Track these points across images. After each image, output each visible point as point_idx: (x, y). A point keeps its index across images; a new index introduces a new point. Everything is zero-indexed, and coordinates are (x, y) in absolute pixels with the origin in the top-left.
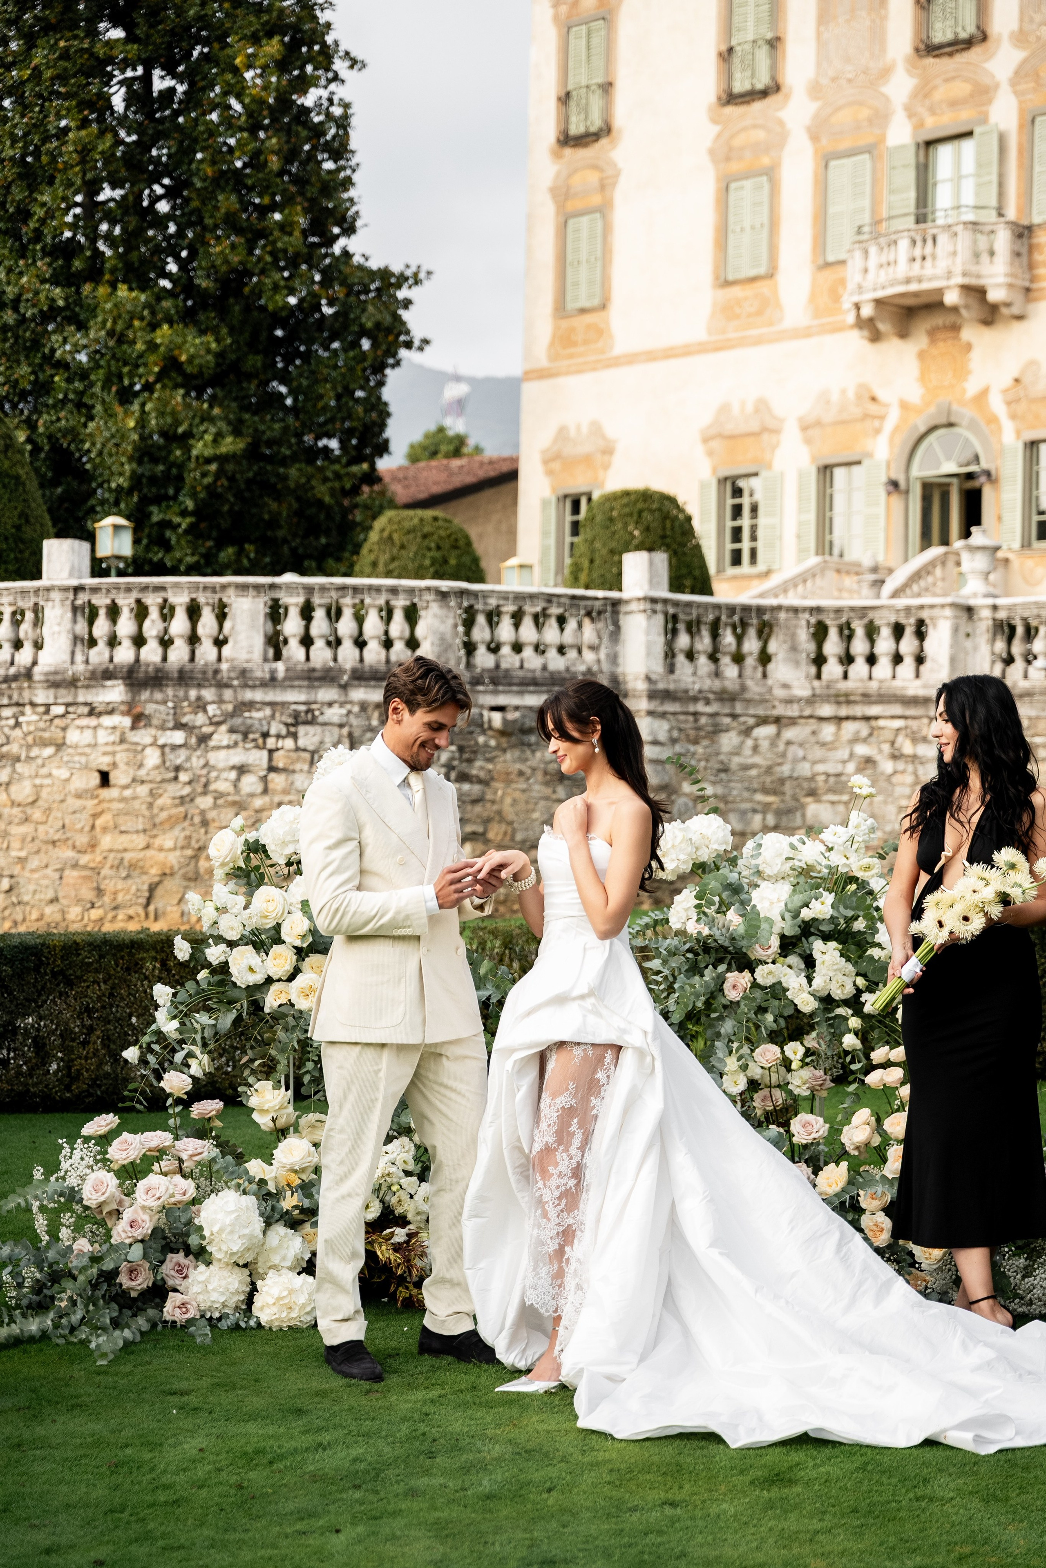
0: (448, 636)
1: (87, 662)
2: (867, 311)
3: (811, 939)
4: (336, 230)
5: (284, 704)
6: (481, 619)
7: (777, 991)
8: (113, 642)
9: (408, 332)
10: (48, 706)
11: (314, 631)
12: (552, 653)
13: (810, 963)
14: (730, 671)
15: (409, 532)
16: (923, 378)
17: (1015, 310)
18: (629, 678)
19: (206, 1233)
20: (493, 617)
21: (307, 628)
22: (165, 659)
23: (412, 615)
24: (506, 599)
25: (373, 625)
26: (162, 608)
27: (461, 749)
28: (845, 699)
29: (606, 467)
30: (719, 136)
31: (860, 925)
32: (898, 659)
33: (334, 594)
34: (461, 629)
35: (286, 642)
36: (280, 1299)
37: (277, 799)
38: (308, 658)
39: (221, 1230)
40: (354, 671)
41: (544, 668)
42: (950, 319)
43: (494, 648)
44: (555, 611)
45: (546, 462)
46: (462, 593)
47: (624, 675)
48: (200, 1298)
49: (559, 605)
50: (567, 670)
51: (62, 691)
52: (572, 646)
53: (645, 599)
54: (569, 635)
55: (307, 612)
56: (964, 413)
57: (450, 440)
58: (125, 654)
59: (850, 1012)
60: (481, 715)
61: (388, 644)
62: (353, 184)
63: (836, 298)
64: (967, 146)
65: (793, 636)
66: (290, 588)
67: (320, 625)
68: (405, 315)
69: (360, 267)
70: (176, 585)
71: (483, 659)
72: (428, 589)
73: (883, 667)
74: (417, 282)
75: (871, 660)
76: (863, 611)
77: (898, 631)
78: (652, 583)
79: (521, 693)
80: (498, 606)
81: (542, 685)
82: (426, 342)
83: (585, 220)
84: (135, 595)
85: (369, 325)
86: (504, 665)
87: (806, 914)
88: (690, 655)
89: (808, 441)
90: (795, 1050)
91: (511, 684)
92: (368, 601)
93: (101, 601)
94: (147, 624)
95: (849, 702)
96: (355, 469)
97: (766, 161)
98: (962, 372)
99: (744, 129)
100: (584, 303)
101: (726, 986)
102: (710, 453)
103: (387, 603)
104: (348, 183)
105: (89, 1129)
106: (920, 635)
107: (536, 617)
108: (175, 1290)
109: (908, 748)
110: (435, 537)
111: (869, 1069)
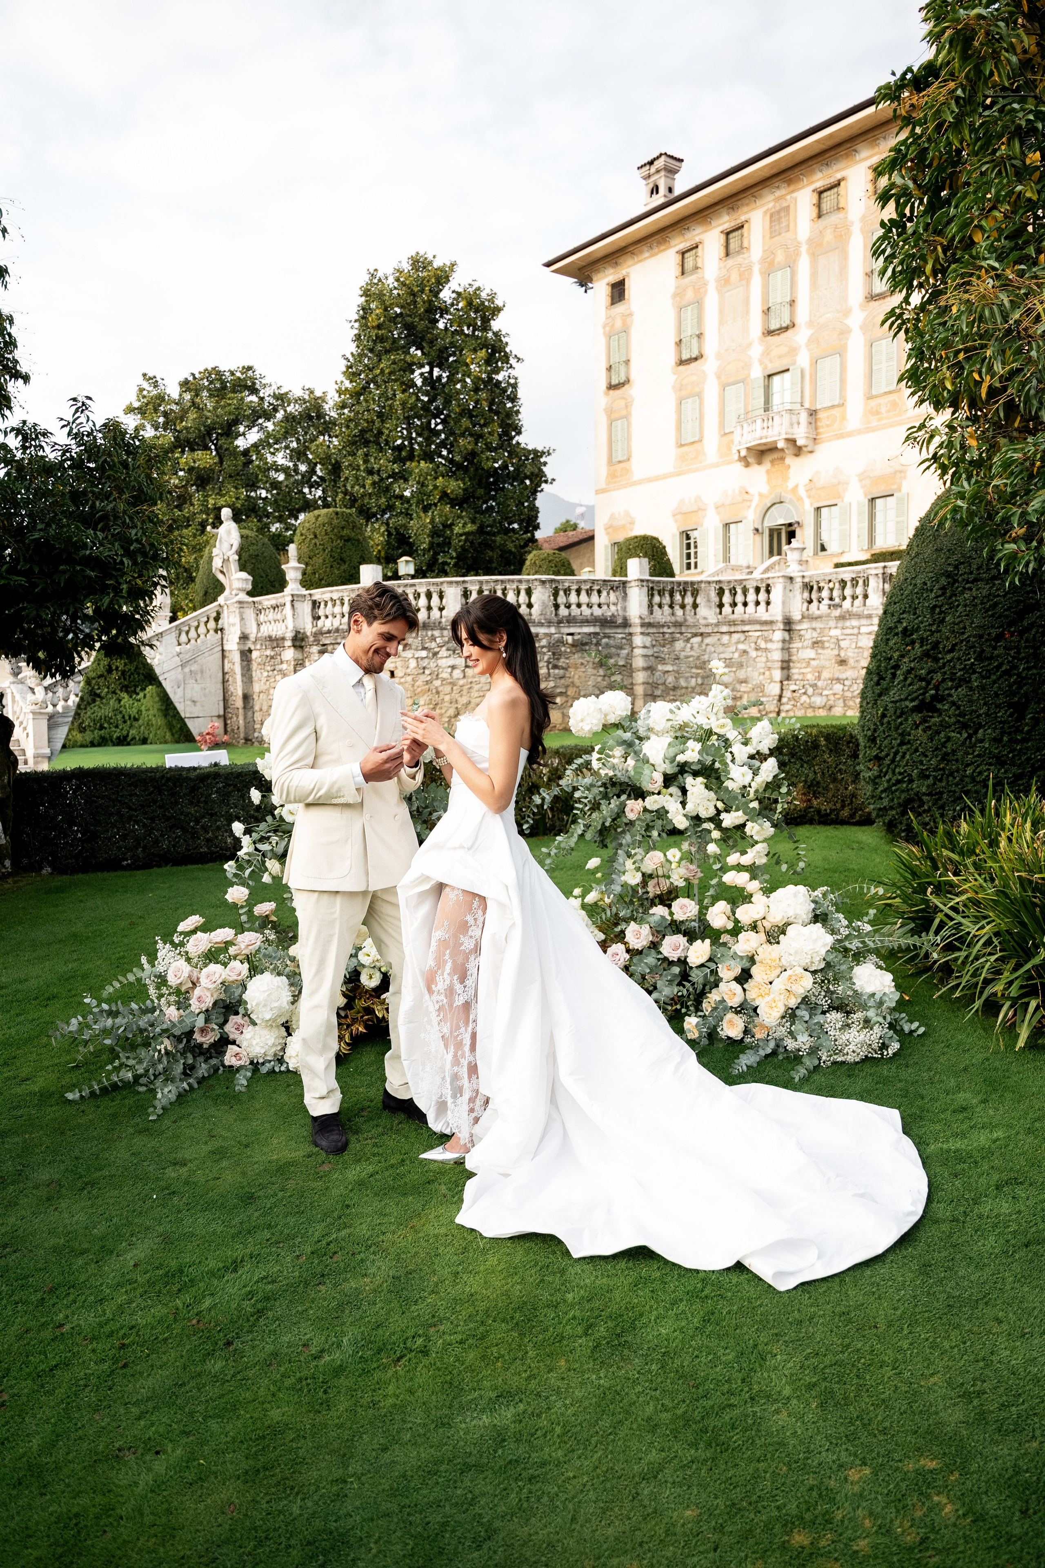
0: (546, 601)
2: (744, 453)
3: (685, 775)
4: (514, 433)
6: (561, 593)
7: (661, 813)
9: (545, 476)
12: (595, 607)
13: (684, 791)
14: (679, 612)
16: (769, 482)
17: (809, 449)
19: (249, 1006)
20: (567, 592)
22: (429, 617)
23: (529, 593)
24: (573, 583)
26: (426, 594)
28: (733, 623)
29: (632, 530)
30: (676, 380)
31: (717, 765)
32: (758, 603)
34: (552, 598)
39: (257, 1005)
41: (592, 614)
42: (780, 455)
43: (568, 606)
44: (596, 587)
45: (607, 529)
46: (552, 581)
47: (630, 616)
48: (248, 1050)
49: (598, 585)
50: (603, 615)
52: (605, 604)
53: (638, 580)
54: (603, 599)
56: (787, 497)
59: (713, 826)
60: (563, 638)
62: (520, 413)
63: (730, 449)
64: (786, 375)
65: (709, 595)
66: (472, 582)
68: (545, 469)
70: (421, 583)
71: (563, 611)
72: (536, 580)
73: (751, 608)
74: (549, 454)
75: (745, 604)
76: (741, 581)
77: (758, 590)
78: (641, 573)
80: (569, 586)
81: (591, 622)
82: (553, 480)
83: (619, 422)
86: (573, 614)
87: (681, 758)
88: (660, 606)
89: (719, 513)
90: (674, 854)
91: (576, 623)
95: (735, 625)
96: (526, 536)
97: (698, 390)
98: (786, 478)
99: (688, 376)
100: (620, 458)
101: (627, 809)
102: (676, 520)
105: (183, 927)
106: (768, 591)
108: (234, 1043)
109: (763, 645)
111: (724, 869)
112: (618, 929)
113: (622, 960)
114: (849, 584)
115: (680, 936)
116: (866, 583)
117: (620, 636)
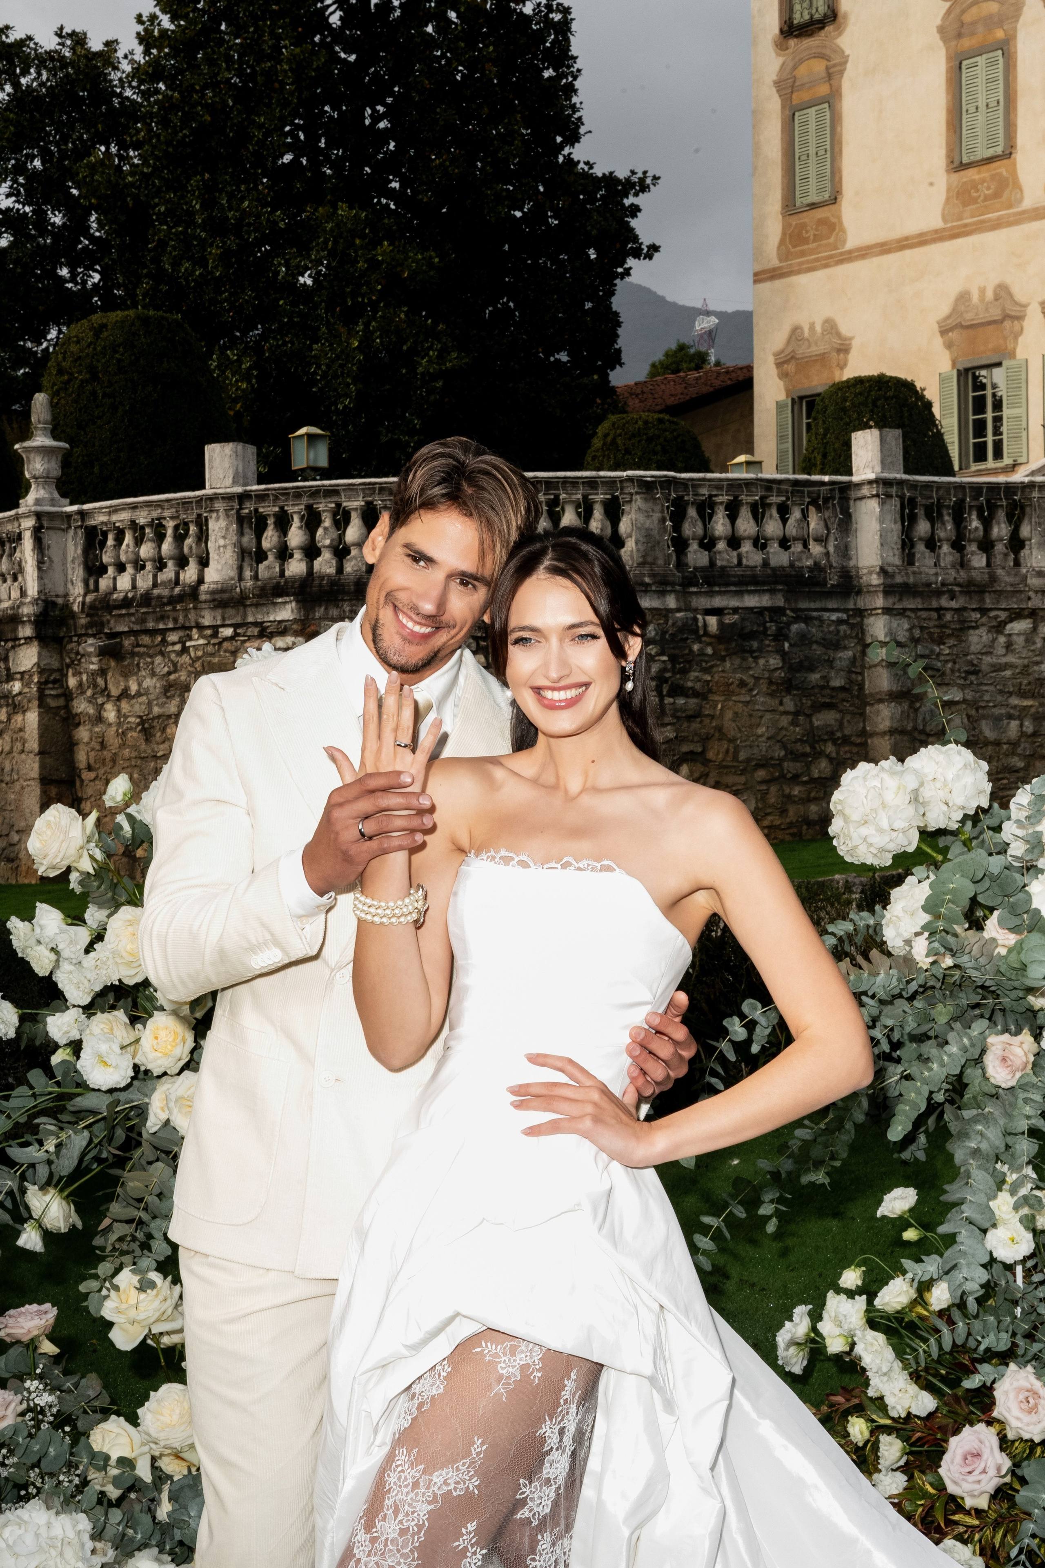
0: (655, 532)
1: (256, 577)
4: (560, 139)
6: (692, 512)
8: (284, 554)
9: (635, 238)
10: (215, 629)
12: (774, 547)
14: (979, 561)
15: (634, 436)
18: (863, 572)
20: (706, 510)
22: (340, 569)
23: (613, 512)
24: (720, 488)
26: (335, 515)
27: (673, 659)
30: (949, 12)
34: (669, 524)
41: (766, 563)
43: (708, 544)
44: (775, 499)
45: (779, 365)
46: (669, 483)
47: (857, 568)
49: (780, 492)
50: (792, 565)
51: (230, 611)
52: (795, 539)
53: (877, 481)
54: (793, 526)
57: (692, 358)
58: (296, 567)
60: (696, 620)
62: (575, 91)
68: (634, 223)
69: (585, 174)
70: (350, 487)
71: (696, 557)
72: (630, 479)
74: (643, 187)
78: (885, 463)
79: (739, 594)
80: (711, 496)
81: (764, 583)
82: (654, 248)
83: (812, 111)
84: (305, 501)
85: (596, 234)
86: (719, 563)
88: (932, 544)
91: (728, 584)
92: (563, 496)
93: (269, 509)
94: (320, 532)
97: (1000, 34)
99: (976, 3)
100: (813, 198)
101: (989, 1059)
102: (949, 346)
103: (585, 497)
104: (571, 90)
107: (754, 508)
110: (662, 440)
112: (972, 1383)
113: (992, 1472)
117: (834, 617)
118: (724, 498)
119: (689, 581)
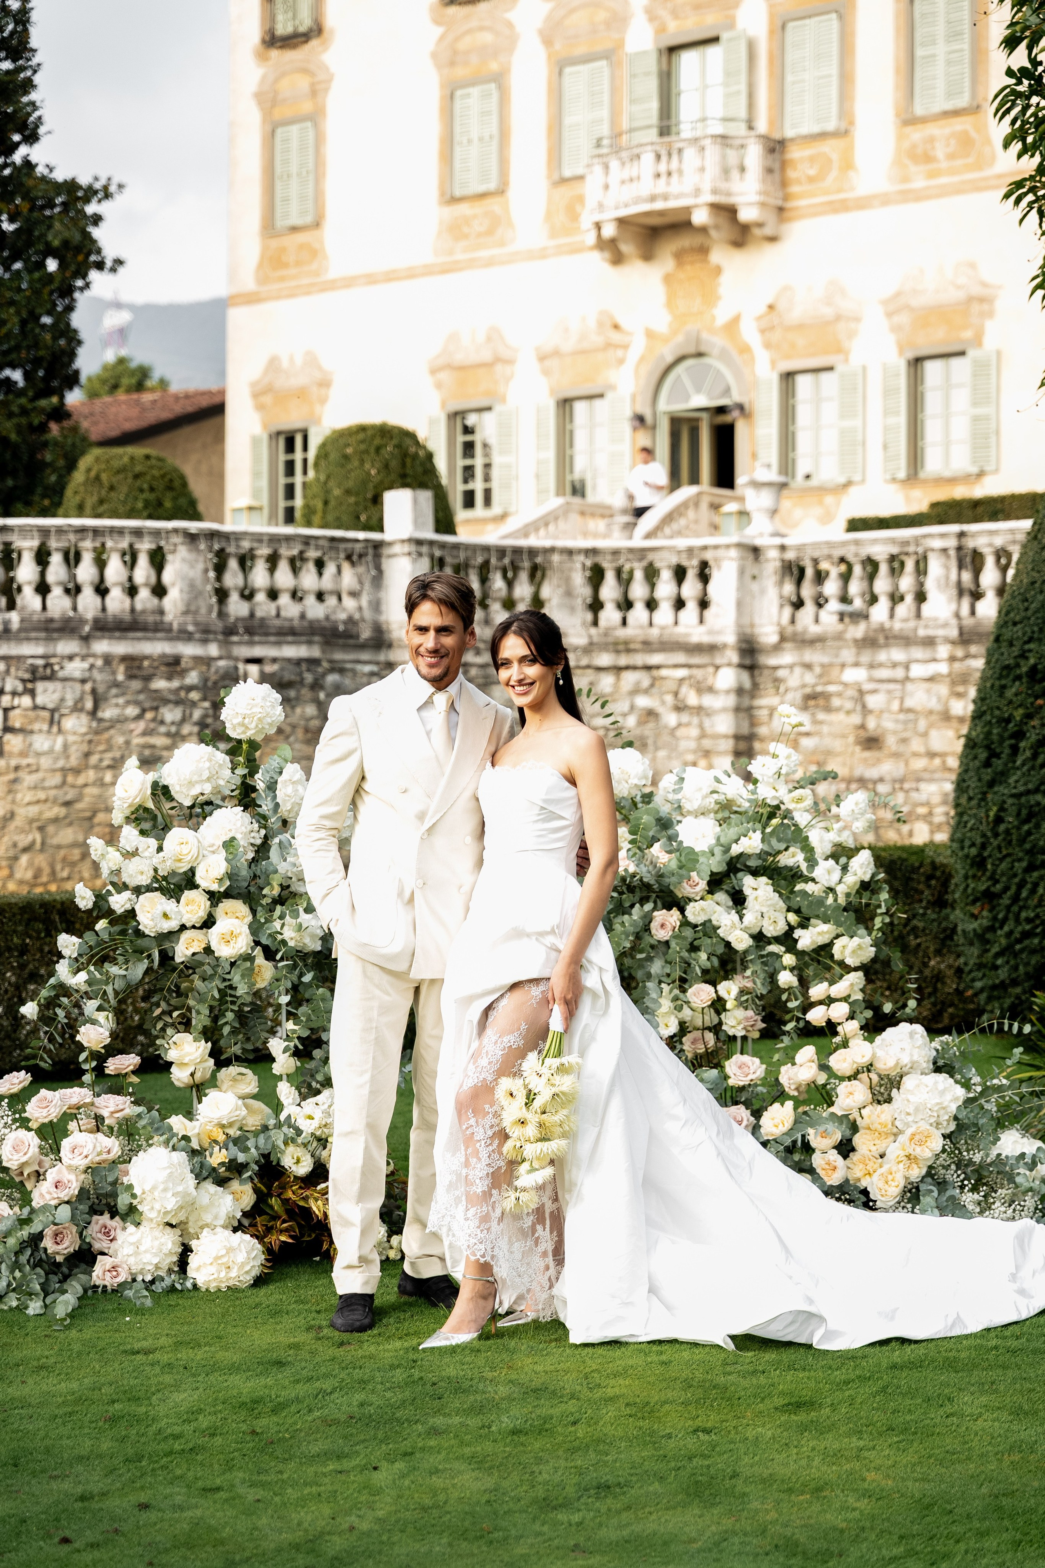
0: (199, 582)
2: (609, 231)
3: (740, 875)
4: (16, 138)
5: (20, 658)
6: (233, 564)
7: (709, 929)
9: (99, 251)
11: (51, 578)
12: (310, 600)
13: (738, 900)
15: (118, 472)
16: (670, 303)
17: (768, 231)
18: (394, 627)
19: (137, 1191)
20: (245, 561)
21: (43, 574)
23: (158, 560)
24: (260, 541)
25: (115, 570)
27: (215, 705)
28: (623, 647)
29: (323, 401)
30: (442, 38)
32: (680, 604)
33: (72, 537)
34: (212, 574)
35: (19, 589)
36: (217, 1258)
37: (13, 763)
38: (44, 608)
39: (154, 1188)
40: (96, 621)
41: (303, 616)
42: (697, 240)
43: (248, 595)
44: (313, 554)
45: (256, 395)
46: (213, 535)
47: (388, 623)
48: (132, 1261)
49: (317, 548)
50: (327, 618)
52: (331, 593)
53: (410, 540)
54: (327, 581)
55: (42, 557)
56: (715, 342)
57: (133, 373)
59: (783, 949)
60: (236, 668)
61: (132, 591)
62: (34, 87)
63: (574, 217)
64: (712, 51)
65: (568, 580)
66: (24, 531)
67: (56, 570)
68: (96, 232)
69: (43, 178)
71: (237, 607)
72: (176, 531)
73: (664, 613)
74: (107, 195)
75: (651, 605)
76: (641, 553)
77: (680, 574)
78: (417, 523)
79: (278, 644)
80: (252, 549)
81: (301, 634)
82: (119, 262)
83: (295, 129)
85: (56, 243)
86: (259, 614)
87: (736, 850)
89: (546, 372)
90: (728, 989)
91: (267, 634)
92: (109, 544)
95: (628, 651)
96: (43, 403)
97: (494, 66)
98: (711, 297)
99: (470, 31)
100: (295, 220)
101: (654, 926)
102: (439, 386)
103: (131, 546)
104: (28, 85)
106: (704, 577)
107: (292, 561)
108: (104, 1254)
109: (692, 699)
110: (148, 478)
111: (808, 1006)
114: (884, 568)
115: (741, 1108)
116: (921, 570)
117: (367, 668)
118: (264, 551)
119: (229, 631)
